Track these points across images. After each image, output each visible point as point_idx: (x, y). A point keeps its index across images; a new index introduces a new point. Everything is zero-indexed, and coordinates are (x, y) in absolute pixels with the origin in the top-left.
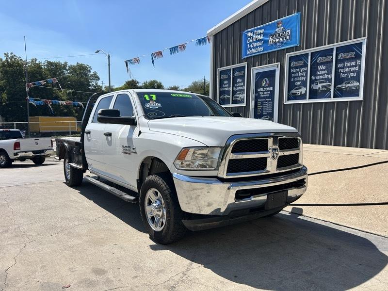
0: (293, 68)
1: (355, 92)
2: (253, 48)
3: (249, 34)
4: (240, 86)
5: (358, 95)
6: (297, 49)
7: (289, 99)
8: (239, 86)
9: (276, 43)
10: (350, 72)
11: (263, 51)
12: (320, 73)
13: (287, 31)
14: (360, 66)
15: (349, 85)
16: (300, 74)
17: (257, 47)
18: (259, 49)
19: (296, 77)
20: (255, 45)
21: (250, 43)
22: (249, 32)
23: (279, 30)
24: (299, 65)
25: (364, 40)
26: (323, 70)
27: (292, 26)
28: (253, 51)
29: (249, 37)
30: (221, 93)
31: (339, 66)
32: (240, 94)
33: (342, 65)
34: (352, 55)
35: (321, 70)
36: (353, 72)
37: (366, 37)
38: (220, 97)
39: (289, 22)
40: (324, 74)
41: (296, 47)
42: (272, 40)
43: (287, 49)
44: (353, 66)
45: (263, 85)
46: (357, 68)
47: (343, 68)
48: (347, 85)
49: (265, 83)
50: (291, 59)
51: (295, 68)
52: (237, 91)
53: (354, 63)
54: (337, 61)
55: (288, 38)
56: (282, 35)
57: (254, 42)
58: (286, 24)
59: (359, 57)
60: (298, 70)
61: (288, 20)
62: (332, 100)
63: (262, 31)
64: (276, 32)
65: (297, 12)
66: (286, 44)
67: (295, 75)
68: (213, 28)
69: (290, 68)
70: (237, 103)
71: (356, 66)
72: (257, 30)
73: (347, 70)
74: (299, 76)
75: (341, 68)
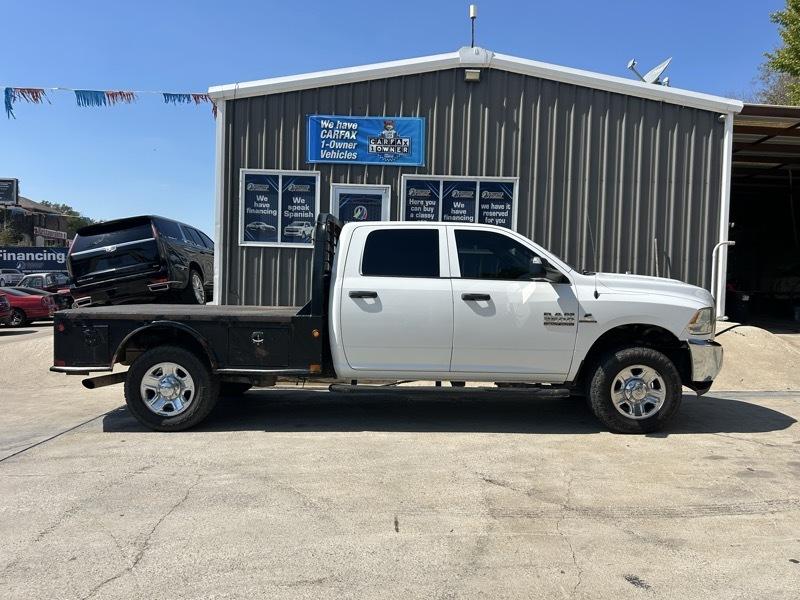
0: (412, 198)
2: (335, 150)
3: (324, 124)
4: (301, 211)
6: (421, 171)
8: (297, 211)
9: (382, 153)
10: (498, 217)
11: (355, 160)
12: (457, 212)
13: (404, 140)
14: (510, 212)
16: (425, 209)
17: (342, 150)
18: (348, 155)
19: (418, 212)
20: (339, 145)
21: (328, 140)
22: (324, 119)
23: (390, 134)
24: (423, 195)
25: (516, 180)
26: (460, 209)
27: (413, 133)
28: (328, 155)
29: (324, 128)
30: (248, 218)
31: (483, 207)
32: (302, 225)
33: (487, 207)
34: (499, 195)
35: (457, 209)
36: (502, 217)
37: (518, 178)
38: (245, 226)
39: (405, 127)
40: (462, 215)
41: (420, 168)
42: (375, 146)
43: (403, 167)
44: (500, 211)
45: (356, 216)
46: (506, 214)
47: (489, 210)
49: (359, 212)
50: (410, 184)
51: (416, 198)
52: (293, 219)
53: (502, 207)
54: (482, 201)
55: (405, 150)
56: (394, 143)
57: (337, 140)
58: (402, 130)
59: (508, 200)
60: (422, 202)
61: (405, 124)
63: (355, 126)
64: (383, 135)
65: (421, 115)
66: (401, 158)
67: (416, 209)
69: (408, 198)
70: (292, 241)
71: (505, 210)
72: (343, 121)
73: (494, 214)
74: (423, 212)
75: (486, 210)
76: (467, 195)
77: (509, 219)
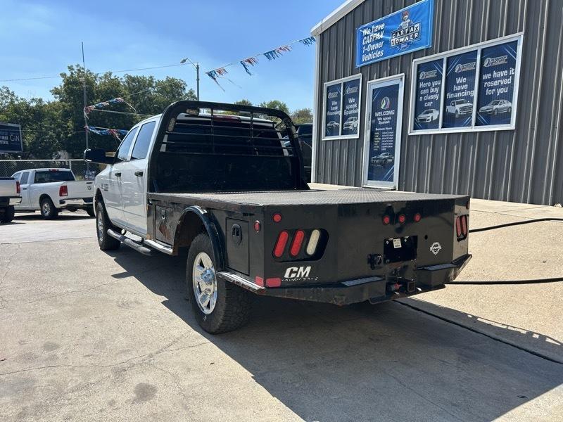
0: (422, 81)
1: (505, 118)
2: (371, 52)
3: (365, 32)
4: (352, 109)
5: (509, 122)
6: (427, 52)
7: (415, 128)
8: (351, 109)
9: (399, 44)
10: (500, 86)
11: (382, 57)
12: (459, 88)
13: (416, 26)
14: (513, 76)
15: (498, 106)
16: (432, 90)
17: (375, 51)
18: (378, 54)
19: (425, 95)
20: (373, 47)
21: (367, 45)
22: (365, 28)
23: (404, 25)
24: (430, 76)
25: (519, 37)
26: (463, 84)
27: (423, 17)
28: (370, 56)
29: (365, 36)
30: (329, 119)
31: (485, 77)
32: (352, 120)
33: (489, 76)
34: (502, 60)
35: (460, 84)
36: (504, 86)
37: (523, 33)
38: (326, 124)
39: (418, 11)
40: (464, 90)
41: (427, 49)
42: (394, 40)
43: (415, 52)
44: (504, 77)
45: (382, 107)
46: (508, 81)
47: (492, 79)
48: (495, 107)
49: (384, 103)
50: (419, 67)
51: (426, 81)
52: (349, 116)
53: (505, 73)
54: (482, 71)
55: (416, 36)
56: (408, 32)
57: (372, 43)
58: (414, 15)
59: (511, 63)
60: (429, 84)
61: (417, 9)
62: (474, 129)
63: (382, 26)
64: (401, 27)
66: (414, 45)
67: (425, 92)
68: (319, 24)
69: (418, 81)
70: (348, 134)
71: (508, 77)
72: (376, 24)
73: (495, 83)
74: (430, 94)
75: (488, 80)
76: (469, 67)
77: (511, 86)
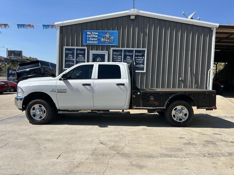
1: (143, 69)
2: (91, 41)
3: (88, 33)
4: (81, 59)
5: (143, 70)
6: (117, 47)
9: (105, 41)
10: (140, 61)
11: (97, 44)
12: (128, 59)
13: (112, 37)
14: (144, 59)
15: (140, 66)
16: (118, 58)
17: (93, 41)
18: (95, 42)
20: (93, 39)
21: (89, 38)
22: (88, 32)
23: (108, 36)
25: (146, 49)
26: (129, 58)
27: (114, 36)
28: (89, 42)
29: (88, 34)
30: (66, 61)
31: (136, 58)
33: (137, 58)
34: (141, 54)
35: (128, 58)
36: (142, 61)
38: (65, 63)
40: (129, 60)
41: (116, 46)
42: (103, 39)
43: (111, 46)
44: (141, 59)
45: (97, 60)
48: (139, 66)
50: (114, 51)
52: (79, 61)
53: (142, 58)
54: (135, 56)
55: (112, 40)
56: (109, 39)
57: (92, 38)
58: (111, 34)
59: (143, 55)
60: (117, 56)
63: (97, 33)
64: (106, 36)
65: (117, 30)
66: (111, 43)
67: (115, 58)
68: (61, 22)
69: (113, 55)
71: (142, 59)
72: (94, 32)
73: (139, 60)
76: (131, 54)
77: (144, 61)
